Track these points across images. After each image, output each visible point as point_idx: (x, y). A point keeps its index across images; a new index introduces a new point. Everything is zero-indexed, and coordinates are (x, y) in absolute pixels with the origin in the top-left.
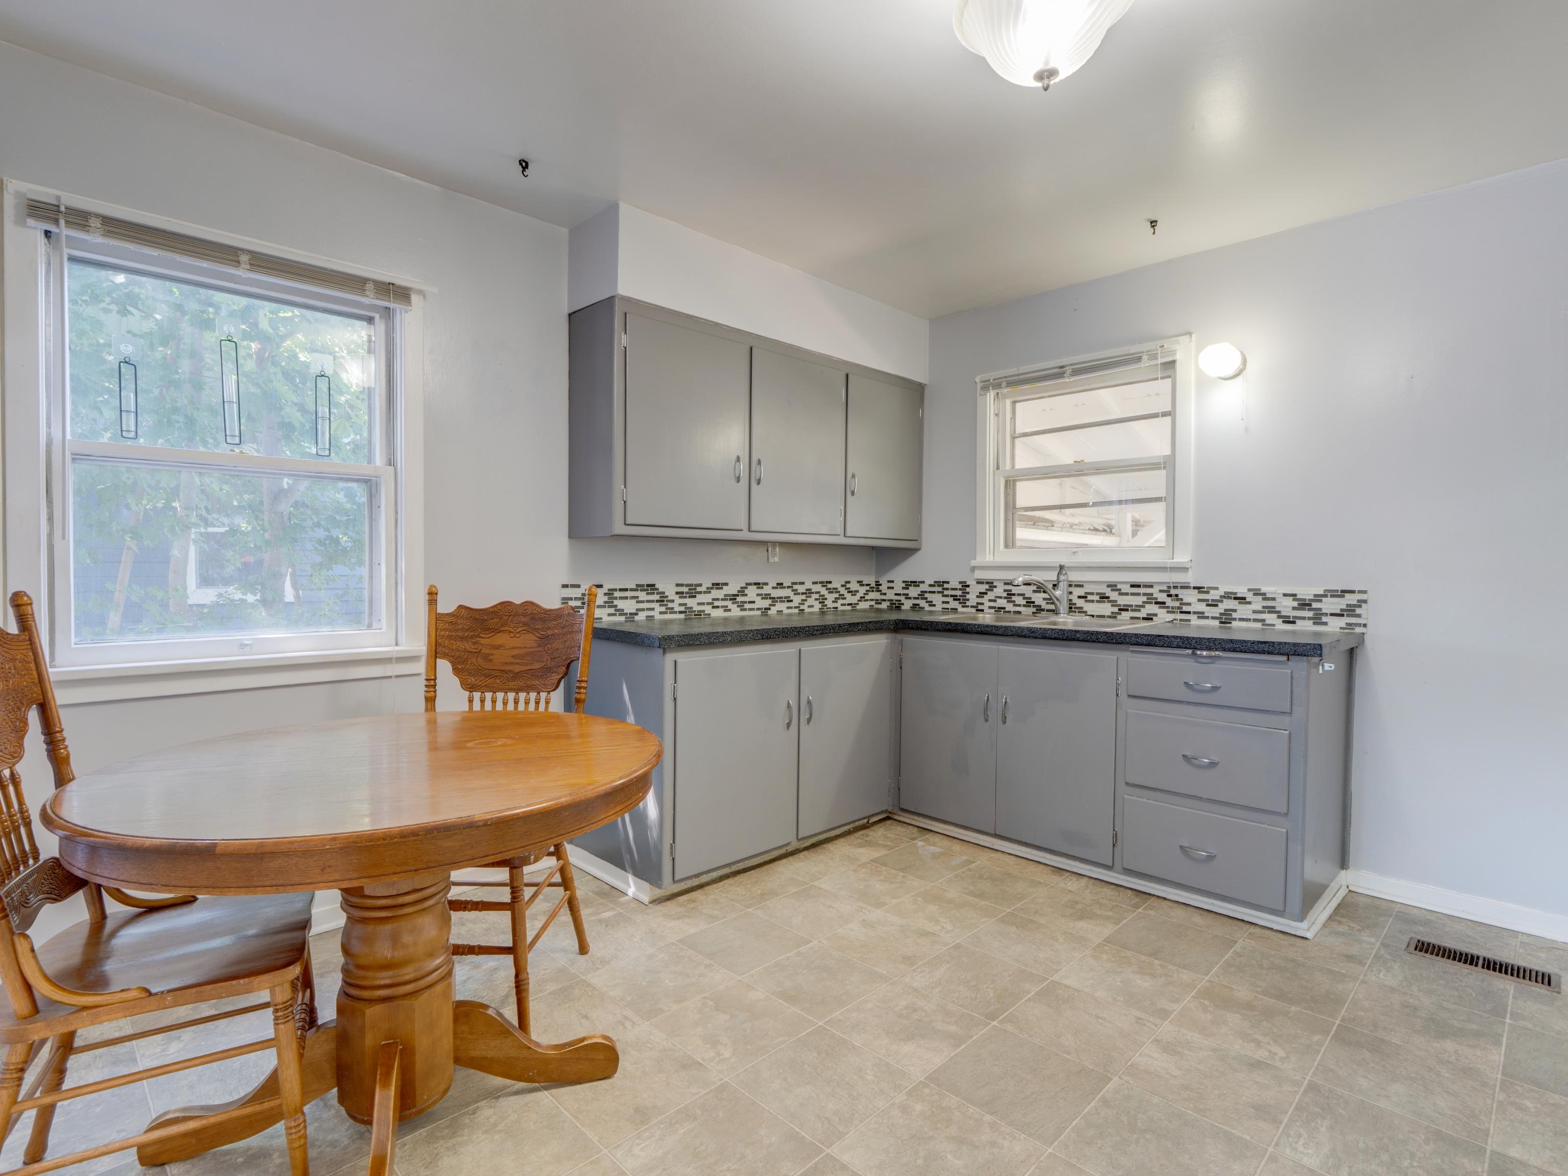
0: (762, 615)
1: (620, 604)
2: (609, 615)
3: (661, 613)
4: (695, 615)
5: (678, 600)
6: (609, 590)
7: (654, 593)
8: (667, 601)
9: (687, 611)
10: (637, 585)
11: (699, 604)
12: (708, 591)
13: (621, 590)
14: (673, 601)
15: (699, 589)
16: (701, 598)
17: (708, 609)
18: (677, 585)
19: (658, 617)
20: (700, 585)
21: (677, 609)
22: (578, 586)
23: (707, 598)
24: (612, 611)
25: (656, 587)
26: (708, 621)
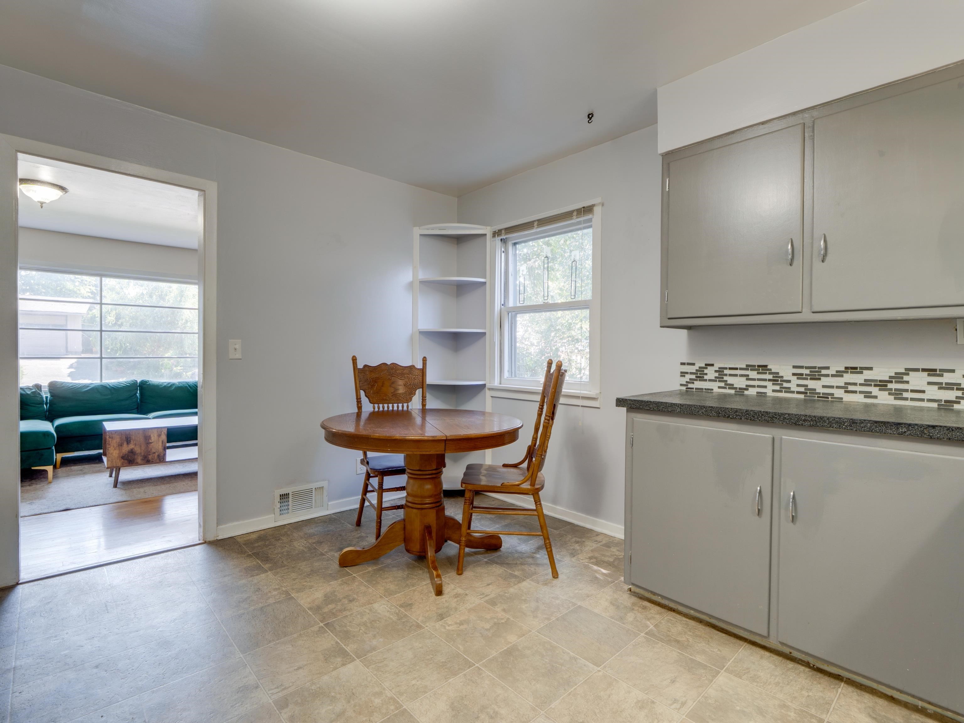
0: (938, 408)
1: (730, 380)
2: (719, 387)
3: (774, 391)
4: (818, 397)
5: (795, 381)
6: (719, 368)
7: (766, 373)
8: (781, 381)
9: (809, 392)
10: (747, 366)
11: (824, 387)
12: (839, 374)
13: (730, 369)
14: (789, 381)
15: (824, 372)
16: (825, 381)
17: (839, 393)
18: (794, 367)
19: (770, 393)
20: (828, 368)
21: (794, 388)
22: (693, 364)
23: (840, 381)
24: (722, 384)
25: (769, 367)
26: (838, 405)
